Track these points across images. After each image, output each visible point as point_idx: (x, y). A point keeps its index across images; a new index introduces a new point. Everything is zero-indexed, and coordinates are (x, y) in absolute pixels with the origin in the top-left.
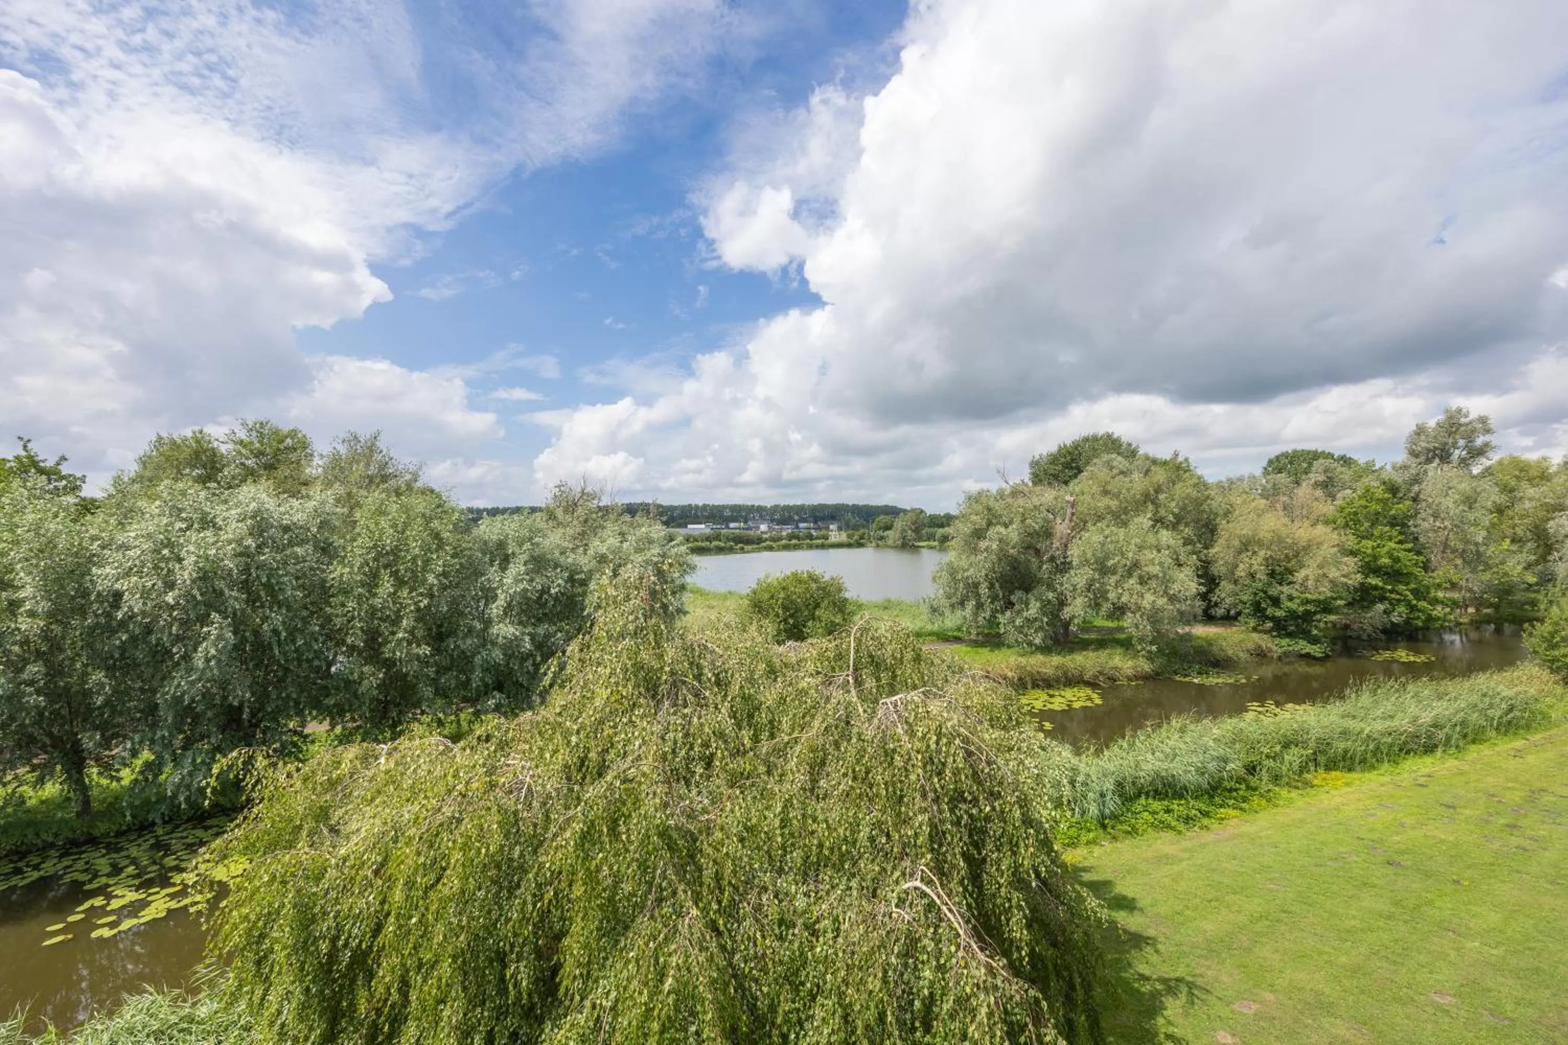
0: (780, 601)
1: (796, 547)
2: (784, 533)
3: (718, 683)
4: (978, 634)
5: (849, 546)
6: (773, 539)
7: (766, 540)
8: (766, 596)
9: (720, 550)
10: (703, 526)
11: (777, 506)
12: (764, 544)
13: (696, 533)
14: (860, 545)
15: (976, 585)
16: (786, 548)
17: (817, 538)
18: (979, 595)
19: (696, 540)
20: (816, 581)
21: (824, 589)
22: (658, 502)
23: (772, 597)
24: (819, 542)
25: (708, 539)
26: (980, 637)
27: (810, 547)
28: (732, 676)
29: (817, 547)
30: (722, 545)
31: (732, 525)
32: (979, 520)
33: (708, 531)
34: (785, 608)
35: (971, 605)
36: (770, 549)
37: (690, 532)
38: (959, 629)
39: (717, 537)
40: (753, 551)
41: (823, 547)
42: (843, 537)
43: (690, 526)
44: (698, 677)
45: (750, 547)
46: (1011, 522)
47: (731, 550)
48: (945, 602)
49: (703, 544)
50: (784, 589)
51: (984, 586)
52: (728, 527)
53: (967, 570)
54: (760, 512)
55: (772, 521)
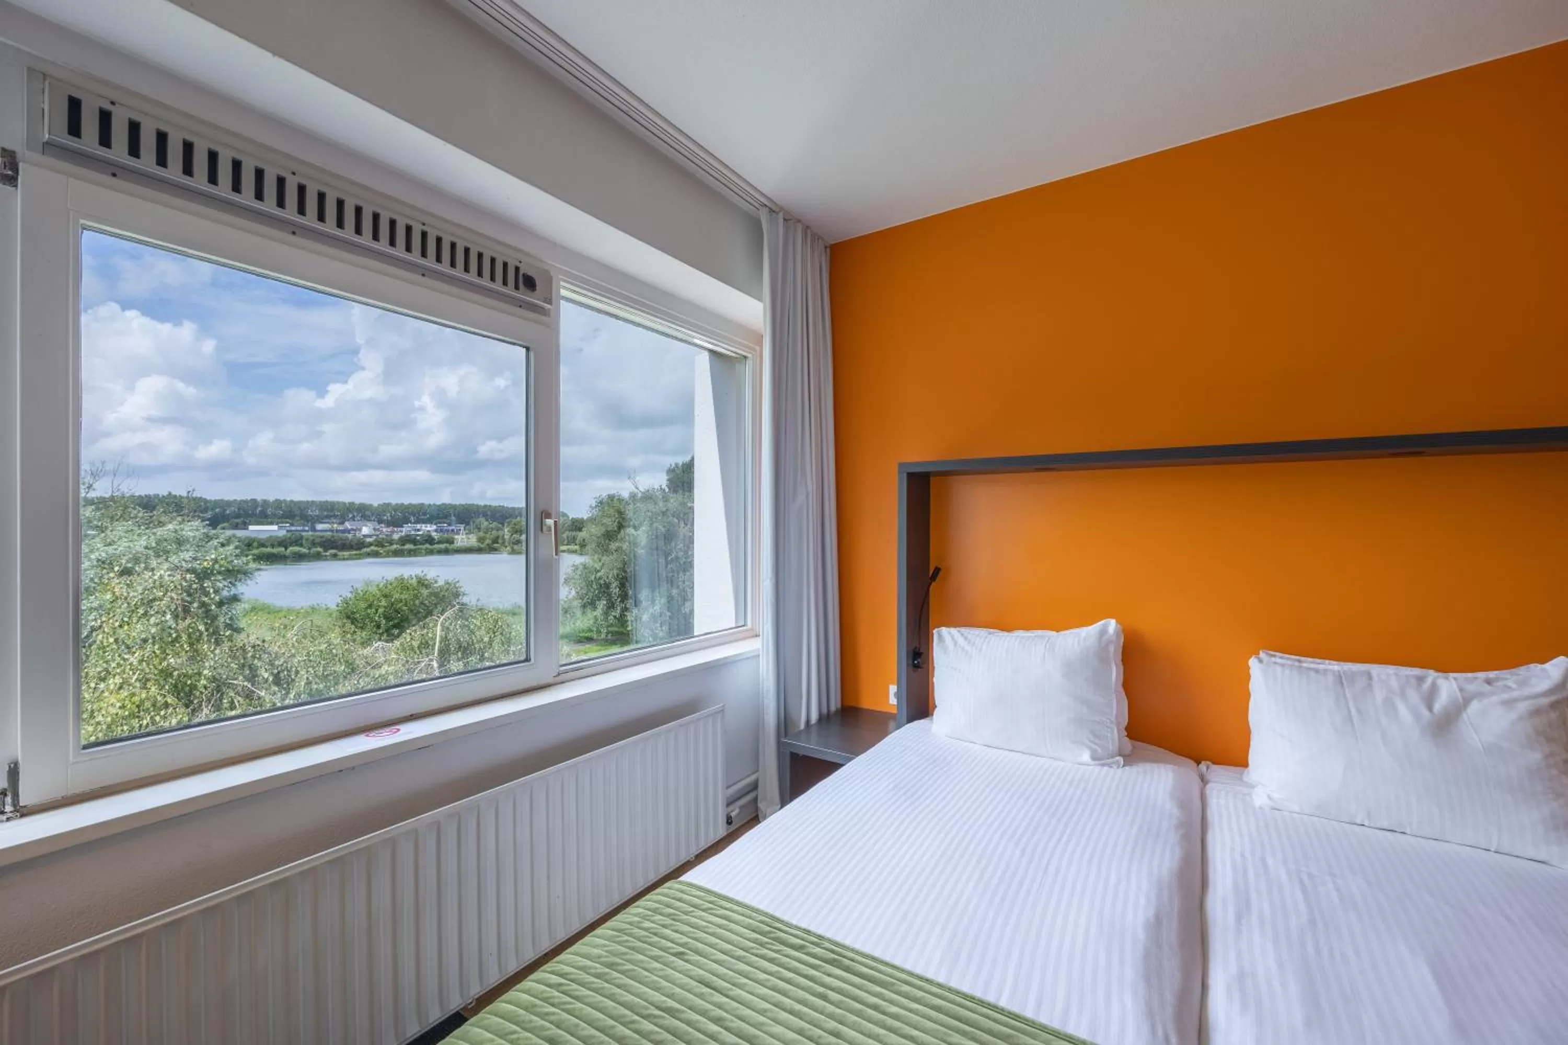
0: (381, 610)
1: (411, 553)
2: (396, 537)
3: (277, 681)
4: (608, 633)
5: (479, 550)
6: (380, 544)
7: (370, 544)
8: (363, 605)
9: (299, 558)
10: (275, 527)
11: (389, 504)
12: (365, 550)
13: (263, 536)
14: (491, 549)
15: (607, 586)
16: (397, 553)
17: (439, 542)
18: (609, 595)
19: (262, 544)
20: (427, 587)
21: (436, 595)
22: (197, 494)
23: (370, 606)
24: (443, 546)
25: (283, 543)
26: (609, 636)
27: (430, 552)
28: (297, 672)
29: (440, 552)
30: (304, 550)
31: (320, 527)
32: (610, 523)
33: (282, 533)
34: (387, 618)
35: (602, 604)
36: (376, 554)
37: (253, 535)
38: (590, 630)
39: (298, 541)
40: (350, 558)
41: (446, 552)
42: (472, 540)
43: (251, 528)
44: (253, 677)
45: (346, 554)
46: (641, 525)
47: (318, 557)
48: (577, 603)
49: (275, 550)
50: (385, 596)
51: (614, 585)
52: (314, 529)
53: (599, 571)
54: (363, 512)
55: (380, 522)
